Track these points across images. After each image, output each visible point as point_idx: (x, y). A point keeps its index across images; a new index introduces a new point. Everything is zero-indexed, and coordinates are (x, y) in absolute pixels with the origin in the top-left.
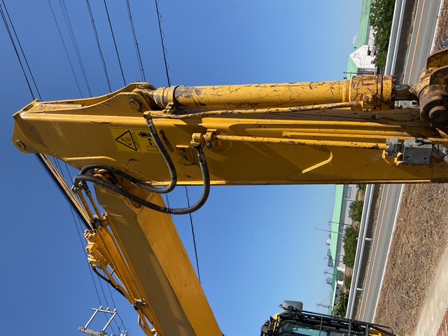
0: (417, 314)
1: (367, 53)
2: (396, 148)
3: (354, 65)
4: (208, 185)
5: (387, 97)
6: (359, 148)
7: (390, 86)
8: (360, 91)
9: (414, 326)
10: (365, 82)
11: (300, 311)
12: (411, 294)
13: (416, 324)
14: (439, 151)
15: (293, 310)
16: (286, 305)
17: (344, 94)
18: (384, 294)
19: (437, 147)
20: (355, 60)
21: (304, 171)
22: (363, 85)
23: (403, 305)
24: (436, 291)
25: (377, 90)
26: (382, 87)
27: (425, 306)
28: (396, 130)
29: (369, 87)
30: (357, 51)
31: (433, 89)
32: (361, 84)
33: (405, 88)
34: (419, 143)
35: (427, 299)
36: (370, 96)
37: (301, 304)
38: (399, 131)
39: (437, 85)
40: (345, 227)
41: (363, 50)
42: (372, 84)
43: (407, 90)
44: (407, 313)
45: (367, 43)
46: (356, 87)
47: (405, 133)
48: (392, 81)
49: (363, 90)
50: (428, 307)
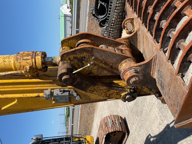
0: (93, 116)
1: (67, 8)
2: (49, 96)
3: (62, 13)
5: (39, 67)
6: (28, 98)
7: (40, 60)
8: (22, 64)
9: (93, 121)
10: (25, 58)
11: (41, 139)
12: (91, 109)
13: (93, 120)
14: (72, 95)
15: (38, 140)
16: (34, 138)
17: (12, 65)
18: (81, 111)
19: (71, 93)
20: (63, 10)
21: (3, 108)
22: (23, 60)
23: (88, 114)
24: (98, 107)
25: (32, 63)
26: (35, 61)
27: (96, 113)
28: (50, 83)
29: (27, 61)
30: (63, 7)
31: (64, 63)
32: (22, 59)
33: (50, 60)
34: (62, 92)
35: (96, 110)
36: (28, 67)
37: (42, 135)
38: (52, 84)
39: (65, 61)
41: (65, 6)
42: (29, 59)
43: (51, 61)
44: (90, 116)
45: (67, 3)
46: (19, 61)
47: (55, 85)
48: (41, 57)
49: (24, 63)
50: (97, 113)
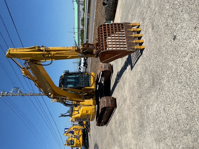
4: (52, 60)
5: (77, 50)
8: (73, 49)
15: (67, 73)
37: (69, 71)
40: (80, 29)
